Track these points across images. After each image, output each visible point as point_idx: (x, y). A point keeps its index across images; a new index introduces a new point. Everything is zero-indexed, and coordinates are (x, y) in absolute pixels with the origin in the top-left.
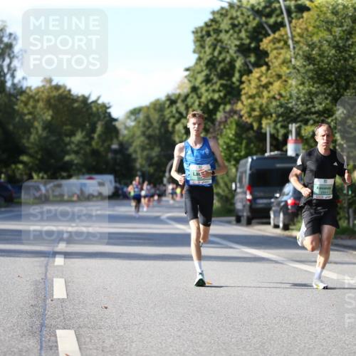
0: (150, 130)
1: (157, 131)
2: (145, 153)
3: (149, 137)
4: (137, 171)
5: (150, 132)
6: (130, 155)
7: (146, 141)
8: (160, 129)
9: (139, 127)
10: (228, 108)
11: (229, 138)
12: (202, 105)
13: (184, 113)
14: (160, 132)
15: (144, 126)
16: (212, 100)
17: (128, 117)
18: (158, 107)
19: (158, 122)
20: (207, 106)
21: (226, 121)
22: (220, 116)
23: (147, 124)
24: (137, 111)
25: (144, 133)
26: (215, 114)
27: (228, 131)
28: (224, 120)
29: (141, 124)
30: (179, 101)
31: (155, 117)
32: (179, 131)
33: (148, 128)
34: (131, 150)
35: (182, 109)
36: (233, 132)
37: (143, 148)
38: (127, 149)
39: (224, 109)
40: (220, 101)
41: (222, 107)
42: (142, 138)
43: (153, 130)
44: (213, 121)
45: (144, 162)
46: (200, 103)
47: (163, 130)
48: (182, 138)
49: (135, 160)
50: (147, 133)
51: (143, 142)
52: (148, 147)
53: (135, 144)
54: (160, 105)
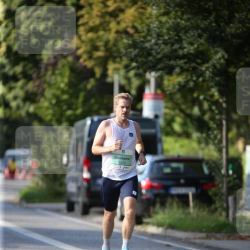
21: (56, 63)
27: (59, 78)
28: (52, 61)
36: (66, 80)
44: (37, 63)
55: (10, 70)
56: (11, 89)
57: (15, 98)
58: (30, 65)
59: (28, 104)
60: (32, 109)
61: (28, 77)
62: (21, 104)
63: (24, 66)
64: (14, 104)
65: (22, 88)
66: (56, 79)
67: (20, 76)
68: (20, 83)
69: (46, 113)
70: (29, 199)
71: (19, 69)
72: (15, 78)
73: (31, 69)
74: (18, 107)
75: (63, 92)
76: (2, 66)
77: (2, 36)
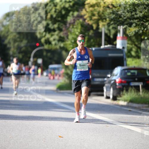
2: (16, 44)
3: (19, 33)
4: (11, 56)
6: (6, 45)
7: (17, 36)
10: (76, 14)
12: (57, 11)
16: (64, 8)
17: (5, 19)
20: (60, 12)
21: (74, 22)
22: (69, 19)
26: (66, 18)
27: (76, 30)
28: (72, 21)
34: (6, 42)
36: (79, 31)
37: (15, 41)
38: (4, 41)
39: (73, 15)
40: (70, 9)
41: (71, 13)
42: (14, 34)
45: (15, 51)
46: (56, 9)
48: (42, 34)
49: (9, 49)
51: (15, 36)
52: (18, 40)
53: (9, 37)
55: (52, 26)
56: (52, 35)
57: (54, 40)
58: (62, 24)
59: (60, 42)
60: (62, 45)
61: (60, 30)
62: (57, 43)
63: (59, 25)
64: (53, 43)
65: (57, 35)
66: (74, 30)
67: (56, 29)
68: (57, 33)
69: (69, 46)
70: (61, 88)
71: (56, 26)
72: (54, 30)
73: (62, 26)
74: (56, 44)
76: (48, 25)
77: (48, 10)
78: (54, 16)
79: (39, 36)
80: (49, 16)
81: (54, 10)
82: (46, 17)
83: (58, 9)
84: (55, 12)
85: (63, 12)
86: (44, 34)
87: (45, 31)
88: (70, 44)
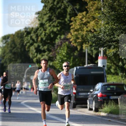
0: (15, 49)
1: (19, 50)
3: (14, 54)
5: (15, 50)
7: (13, 56)
8: (21, 49)
9: (8, 48)
10: (63, 37)
11: (63, 55)
12: (47, 34)
13: (35, 39)
14: (21, 51)
15: (11, 46)
16: (53, 32)
18: (20, 35)
19: (19, 44)
20: (49, 35)
21: (61, 45)
22: (57, 41)
23: (13, 45)
24: (7, 37)
25: (11, 51)
26: (55, 41)
27: (62, 51)
28: (60, 44)
29: (9, 46)
30: (32, 32)
31: (18, 41)
32: (32, 51)
33: (14, 48)
35: (34, 37)
36: (65, 52)
37: (11, 60)
39: (60, 38)
40: (57, 32)
41: (59, 36)
42: (10, 54)
43: (17, 49)
44: (53, 45)
46: (45, 33)
47: (23, 50)
48: (34, 55)
50: (13, 51)
51: (11, 56)
52: (13, 59)
53: (5, 58)
54: (21, 33)
55: (42, 48)
56: (42, 56)
58: (50, 46)
59: (49, 62)
60: (51, 64)
61: (49, 50)
63: (48, 46)
65: (47, 55)
66: (61, 51)
67: (46, 50)
68: (46, 53)
69: (57, 65)
71: (46, 47)
72: (44, 51)
73: (51, 47)
75: (64, 56)
76: (39, 46)
77: (39, 34)
78: (44, 39)
79: (31, 56)
80: (39, 39)
81: (43, 34)
82: (37, 40)
83: (47, 33)
84: (45, 35)
85: (52, 36)
86: (36, 54)
87: (37, 52)
88: (58, 64)
